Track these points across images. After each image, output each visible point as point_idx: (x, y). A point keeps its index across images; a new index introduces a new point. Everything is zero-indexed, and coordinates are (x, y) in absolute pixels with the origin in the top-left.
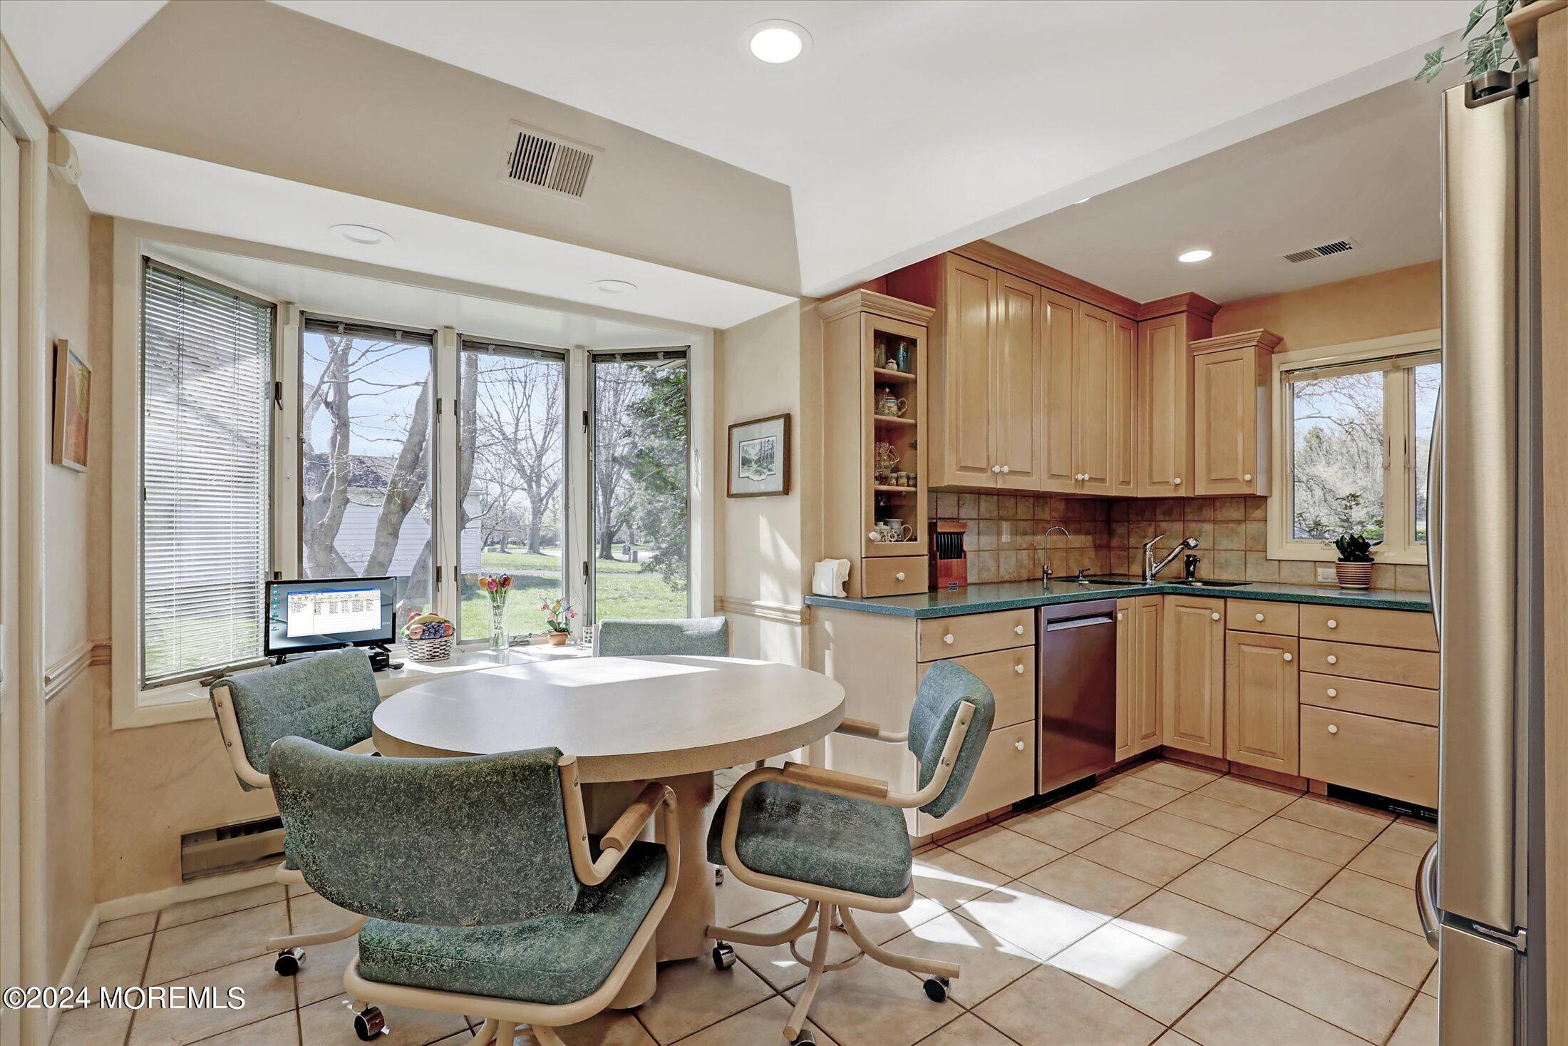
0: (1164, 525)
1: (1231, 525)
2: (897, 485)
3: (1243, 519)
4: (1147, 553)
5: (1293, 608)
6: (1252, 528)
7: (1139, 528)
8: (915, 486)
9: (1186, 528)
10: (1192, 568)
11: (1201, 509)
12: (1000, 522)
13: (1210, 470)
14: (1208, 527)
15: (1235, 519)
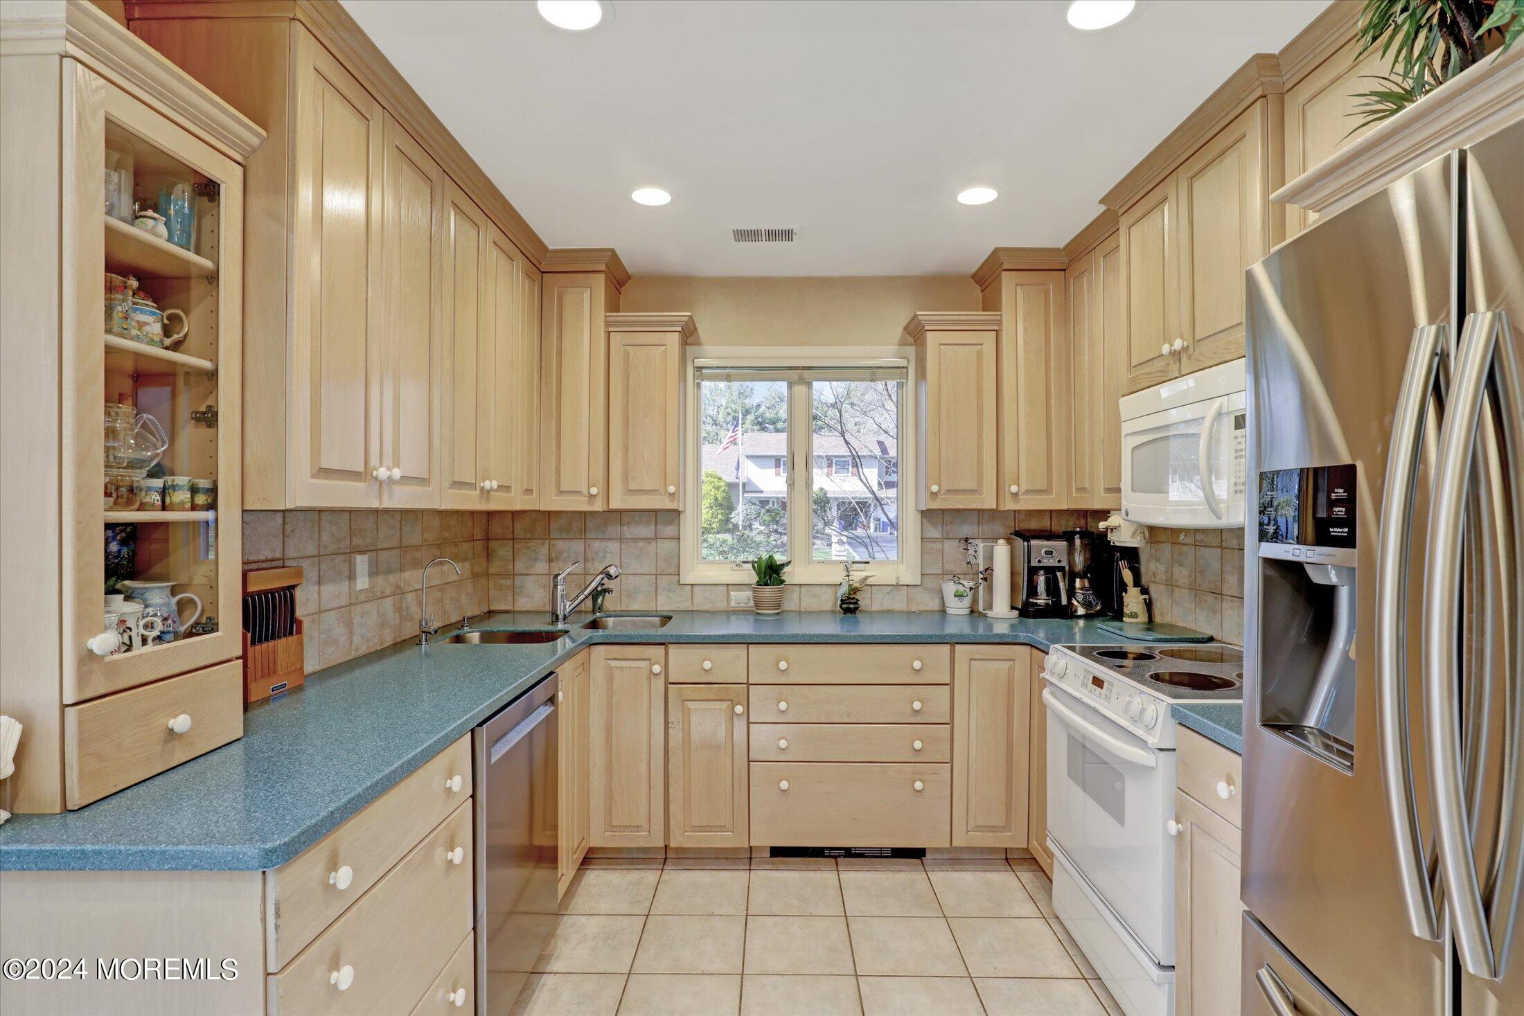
0: (560, 545)
1: (641, 544)
2: (164, 508)
3: (653, 536)
4: (559, 587)
5: (740, 651)
6: (665, 547)
7: (528, 548)
8: (213, 506)
9: (587, 547)
10: (599, 601)
11: (606, 524)
12: (353, 555)
13: (627, 478)
14: (613, 546)
15: (644, 536)
